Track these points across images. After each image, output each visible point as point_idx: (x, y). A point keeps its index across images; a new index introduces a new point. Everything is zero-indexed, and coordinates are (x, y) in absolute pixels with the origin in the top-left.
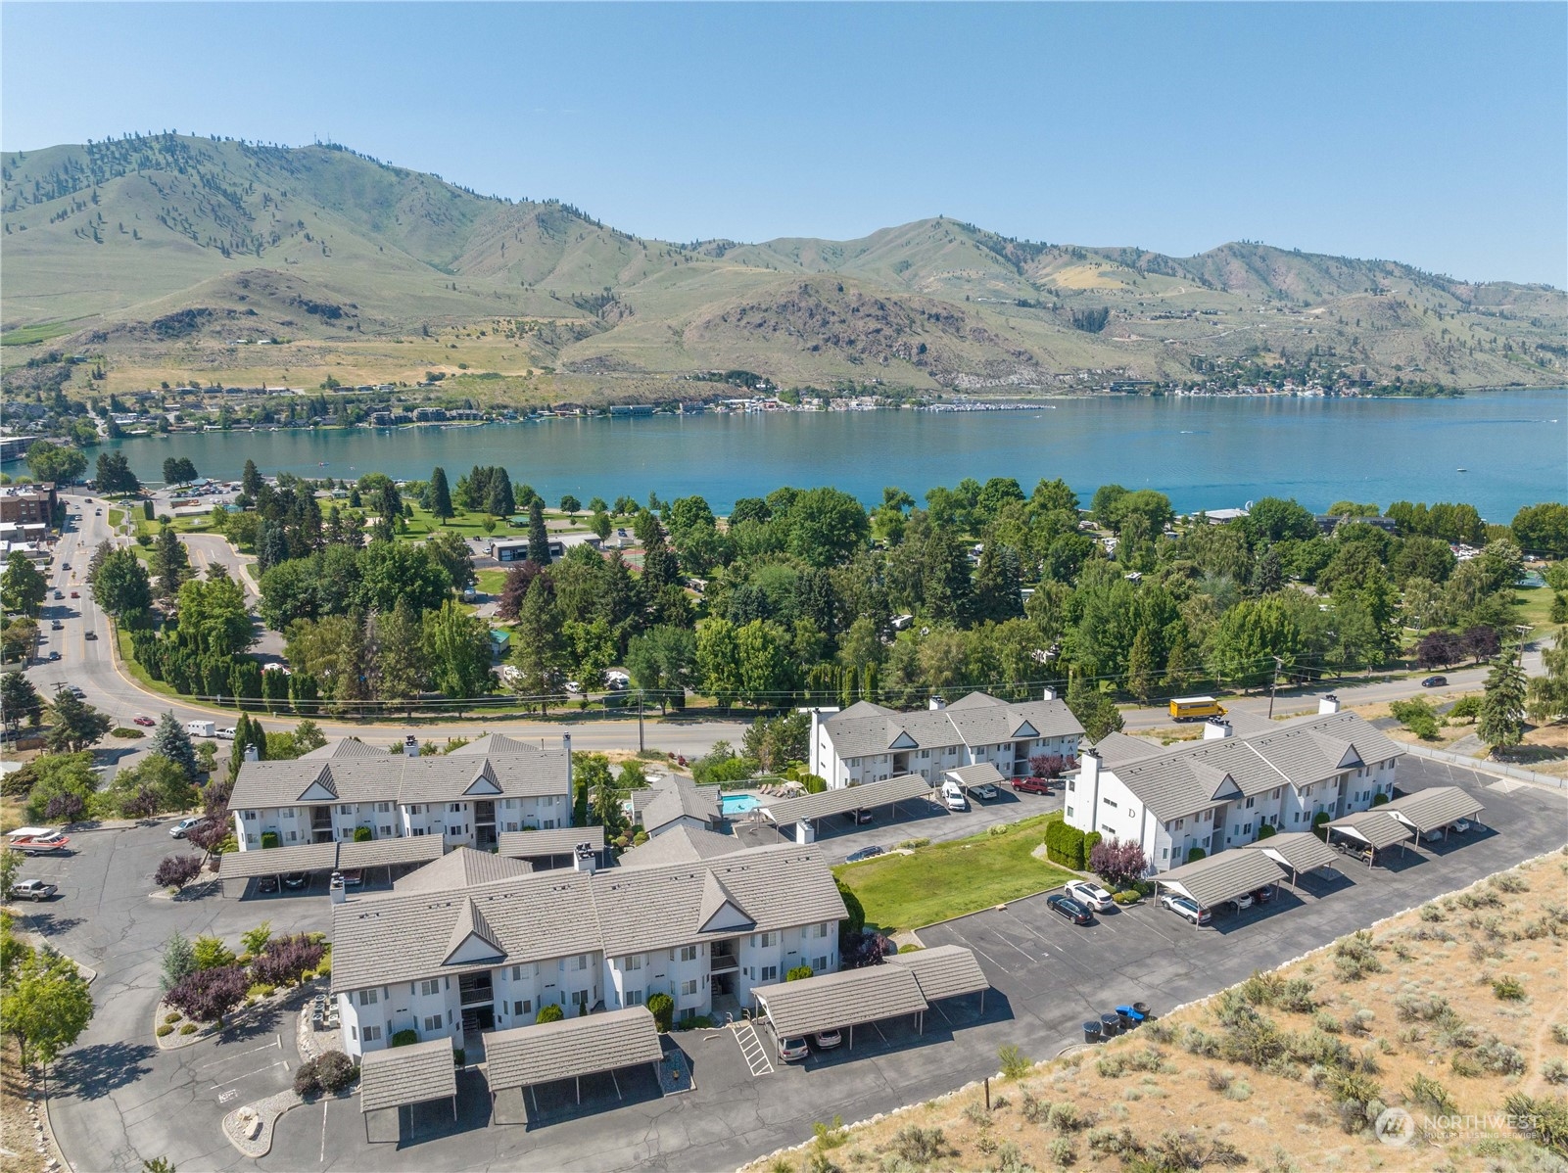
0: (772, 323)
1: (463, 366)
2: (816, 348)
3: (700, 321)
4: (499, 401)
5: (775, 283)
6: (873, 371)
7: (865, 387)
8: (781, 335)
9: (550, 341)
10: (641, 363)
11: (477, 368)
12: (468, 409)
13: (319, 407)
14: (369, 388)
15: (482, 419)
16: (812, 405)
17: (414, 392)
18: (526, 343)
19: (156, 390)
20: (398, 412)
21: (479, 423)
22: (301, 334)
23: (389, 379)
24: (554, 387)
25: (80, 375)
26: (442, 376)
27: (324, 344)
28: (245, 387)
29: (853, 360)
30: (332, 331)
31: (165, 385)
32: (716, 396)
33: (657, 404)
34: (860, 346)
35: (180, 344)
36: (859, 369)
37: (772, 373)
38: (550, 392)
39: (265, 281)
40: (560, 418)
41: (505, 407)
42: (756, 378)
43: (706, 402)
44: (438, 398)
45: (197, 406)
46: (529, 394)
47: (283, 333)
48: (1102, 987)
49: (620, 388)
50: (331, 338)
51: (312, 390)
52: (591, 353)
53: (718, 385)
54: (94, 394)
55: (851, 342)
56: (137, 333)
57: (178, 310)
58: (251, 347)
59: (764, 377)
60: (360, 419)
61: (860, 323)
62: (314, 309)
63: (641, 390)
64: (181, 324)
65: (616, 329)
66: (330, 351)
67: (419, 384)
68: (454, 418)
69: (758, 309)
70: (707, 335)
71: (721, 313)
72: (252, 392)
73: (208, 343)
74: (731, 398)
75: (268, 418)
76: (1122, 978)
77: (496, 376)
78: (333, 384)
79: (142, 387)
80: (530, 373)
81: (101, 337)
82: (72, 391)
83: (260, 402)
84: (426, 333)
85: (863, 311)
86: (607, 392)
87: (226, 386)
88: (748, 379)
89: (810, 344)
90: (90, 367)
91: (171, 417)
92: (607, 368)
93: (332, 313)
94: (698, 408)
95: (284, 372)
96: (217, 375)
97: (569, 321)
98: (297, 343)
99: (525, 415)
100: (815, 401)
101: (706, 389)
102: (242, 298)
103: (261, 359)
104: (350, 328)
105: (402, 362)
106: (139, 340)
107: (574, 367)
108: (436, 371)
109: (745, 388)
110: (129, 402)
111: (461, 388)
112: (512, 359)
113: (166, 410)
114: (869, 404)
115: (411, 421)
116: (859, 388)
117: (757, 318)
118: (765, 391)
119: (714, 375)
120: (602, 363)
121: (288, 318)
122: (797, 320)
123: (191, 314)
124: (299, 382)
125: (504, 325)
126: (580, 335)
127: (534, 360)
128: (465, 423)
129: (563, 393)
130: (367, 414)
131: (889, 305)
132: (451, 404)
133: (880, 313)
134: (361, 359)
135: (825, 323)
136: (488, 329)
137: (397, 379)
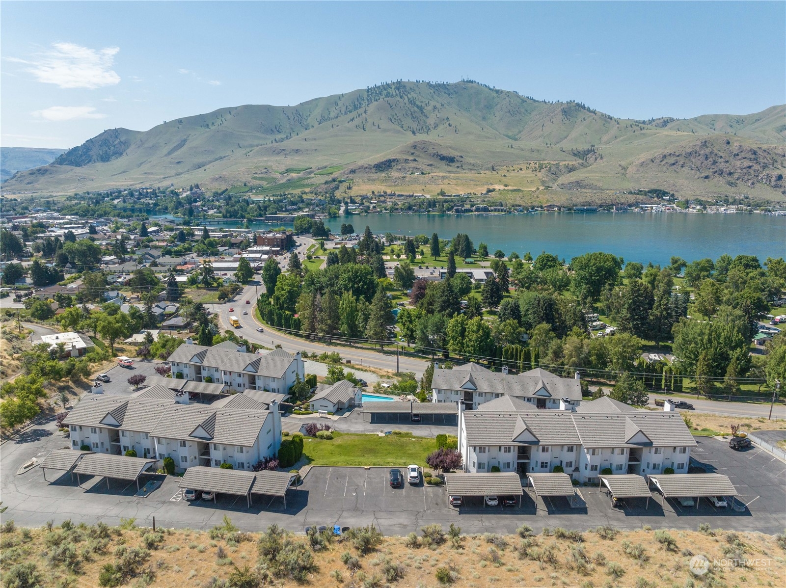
0: (681, 163)
1: (506, 186)
2: (707, 177)
3: (638, 162)
4: (518, 203)
5: (686, 140)
6: (743, 190)
7: (735, 200)
8: (686, 170)
9: (555, 173)
10: (600, 184)
11: (512, 186)
12: (499, 206)
13: (432, 204)
14: (459, 196)
15: (505, 211)
16: (694, 210)
17: (478, 197)
18: (541, 174)
19: (369, 195)
20: (467, 207)
21: (503, 213)
22: (435, 170)
23: (470, 191)
24: (547, 196)
25: (343, 187)
26: (494, 190)
27: (444, 174)
28: (405, 194)
29: (731, 184)
30: (450, 169)
31: (373, 192)
32: (637, 203)
33: (601, 206)
34: (736, 176)
35: (384, 174)
36: (733, 189)
37: (677, 191)
38: (544, 199)
39: (423, 146)
40: (546, 212)
41: (520, 206)
42: (665, 193)
43: (630, 206)
44: (488, 201)
45: (384, 202)
46: (533, 199)
47: (427, 169)
49: (582, 197)
50: (449, 172)
51: (433, 196)
52: (574, 179)
53: (640, 197)
54: (346, 195)
55: (730, 174)
56: (367, 170)
57: (385, 159)
58: (412, 176)
59: (671, 193)
60: (449, 210)
61: (738, 163)
62: (443, 158)
63: (594, 199)
64: (385, 166)
65: (593, 166)
66: (446, 178)
67: (482, 194)
68: (492, 211)
69: (673, 155)
70: (641, 169)
71: (651, 157)
72: (407, 196)
73: (395, 174)
74: (646, 204)
75: (410, 208)
77: (520, 190)
78: (442, 193)
79: (364, 193)
80: (538, 189)
81: (353, 171)
82: (338, 195)
83: (409, 201)
84: (493, 169)
85: (742, 155)
86: (574, 199)
87: (397, 193)
88: (659, 194)
89: (703, 175)
90: (346, 184)
91: (371, 207)
92: (581, 187)
93: (451, 160)
94: (624, 209)
95: (424, 187)
96: (396, 188)
97: (566, 163)
98: (433, 174)
99: (528, 210)
100: (698, 207)
101: (632, 199)
102: (413, 154)
103: (415, 181)
104: (458, 167)
105: (478, 183)
106: (367, 173)
107: (562, 186)
108: (491, 187)
109: (656, 199)
110: (358, 199)
111: (500, 196)
112: (532, 182)
113: (371, 203)
114: (732, 209)
115: (472, 211)
116: (731, 200)
117: (672, 160)
118: (669, 200)
119: (641, 191)
120: (578, 184)
121: (431, 163)
122: (697, 161)
123: (390, 161)
124: (429, 192)
125: (533, 165)
126: (571, 170)
127: (543, 182)
128: (496, 213)
129: (551, 200)
130: (452, 207)
131: (759, 151)
132: (494, 204)
133: (753, 156)
134: (459, 182)
135: (715, 163)
136: (524, 167)
137: (472, 191)
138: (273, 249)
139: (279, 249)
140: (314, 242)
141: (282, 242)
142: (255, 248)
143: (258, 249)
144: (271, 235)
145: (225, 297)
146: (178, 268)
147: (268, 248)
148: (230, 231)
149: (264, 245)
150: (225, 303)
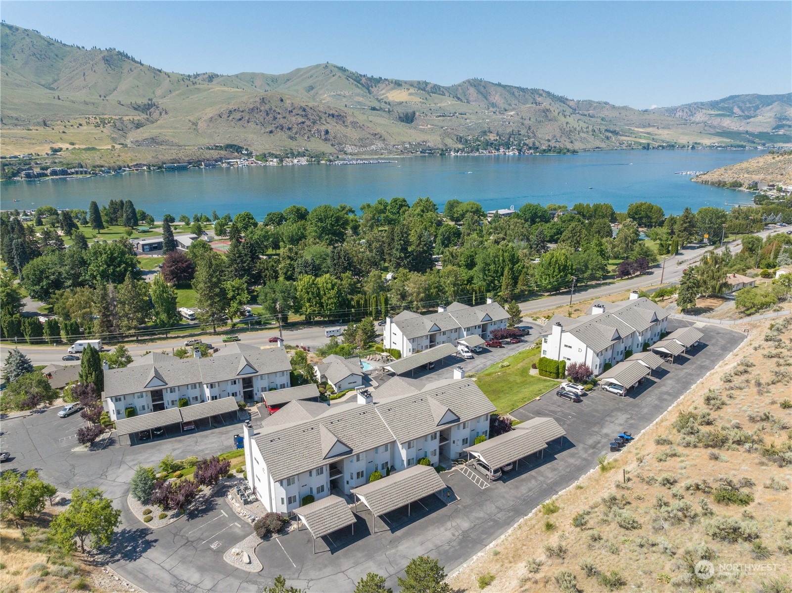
0: (247, 118)
1: (72, 144)
2: (271, 132)
3: (206, 117)
4: (98, 163)
5: (247, 97)
6: (301, 144)
7: (299, 152)
8: (252, 125)
9: (121, 129)
10: (176, 140)
11: (80, 144)
15: (90, 174)
16: (274, 162)
17: (45, 159)
18: (108, 130)
20: (37, 170)
21: (88, 176)
23: (27, 152)
24: (129, 154)
26: (60, 150)
29: (291, 138)
33: (190, 163)
34: (294, 131)
36: (294, 143)
37: (249, 145)
38: (127, 158)
40: (135, 172)
43: (216, 161)
44: (61, 162)
46: (115, 159)
48: (602, 427)
49: (167, 155)
52: (147, 135)
53: (222, 152)
55: (289, 129)
59: (245, 147)
60: (14, 175)
61: (294, 119)
63: (180, 155)
65: (159, 122)
68: (73, 173)
69: (238, 111)
70: (211, 125)
71: (218, 112)
74: (229, 159)
76: (607, 423)
77: (94, 149)
80: (113, 147)
84: (45, 124)
85: (295, 112)
88: (238, 149)
89: (268, 130)
92: (157, 144)
94: (212, 164)
97: (131, 118)
99: (115, 170)
100: (275, 160)
101: (215, 154)
105: (34, 141)
107: (138, 143)
108: (57, 146)
109: (236, 154)
111: (74, 156)
112: (100, 139)
114: (304, 161)
115: (46, 175)
116: (296, 153)
117: (238, 115)
118: (247, 155)
119: (217, 147)
122: (260, 117)
126: (138, 126)
127: (114, 139)
128: (80, 176)
130: (18, 172)
131: (308, 109)
132: (69, 165)
133: (303, 113)
135: (275, 118)
136: (84, 122)
137: (32, 151)
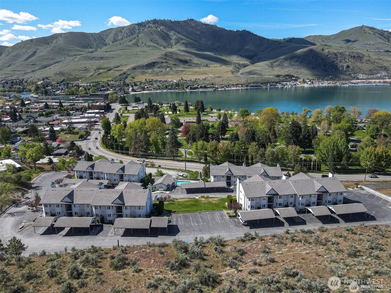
1: (214, 74)
2: (313, 67)
3: (279, 61)
9: (238, 67)
10: (261, 73)
11: (218, 75)
12: (212, 85)
13: (178, 85)
14: (191, 80)
17: (201, 81)
18: (231, 68)
19: (144, 81)
20: (196, 86)
22: (178, 67)
23: (196, 78)
25: (129, 78)
27: (182, 69)
29: (324, 71)
30: (185, 66)
31: (146, 80)
32: (280, 81)
33: (262, 84)
35: (151, 70)
39: (170, 54)
43: (276, 83)
44: (206, 83)
45: (152, 84)
46: (229, 81)
47: (173, 67)
50: (185, 68)
51: (178, 81)
52: (248, 70)
54: (132, 82)
56: (142, 68)
57: (151, 62)
58: (166, 70)
59: (296, 76)
60: (186, 88)
62: (181, 61)
63: (258, 80)
64: (151, 65)
65: (256, 64)
66: (184, 71)
67: (203, 79)
68: (208, 88)
72: (164, 81)
73: (156, 70)
74: (284, 82)
75: (166, 87)
78: (182, 79)
79: (141, 80)
81: (134, 69)
82: (127, 81)
83: (165, 84)
84: (207, 66)
86: (249, 81)
87: (159, 80)
90: (131, 76)
92: (252, 74)
93: (185, 62)
95: (172, 76)
96: (158, 77)
98: (176, 69)
101: (277, 79)
102: (165, 59)
103: (167, 74)
104: (189, 65)
105: (200, 74)
107: (243, 74)
109: (289, 79)
110: (138, 84)
112: (227, 72)
115: (198, 88)
118: (295, 80)
120: (250, 73)
121: (175, 63)
123: (154, 63)
124: (175, 79)
126: (246, 66)
127: (233, 73)
129: (237, 81)
134: (190, 73)
135: (317, 60)
138: (101, 111)
139: (103, 111)
140: (121, 107)
141: (105, 108)
142: (90, 111)
143: (92, 111)
144: (98, 104)
145: (83, 138)
146: (50, 123)
147: (97, 111)
148: (73, 102)
149: (95, 109)
150: (83, 140)
